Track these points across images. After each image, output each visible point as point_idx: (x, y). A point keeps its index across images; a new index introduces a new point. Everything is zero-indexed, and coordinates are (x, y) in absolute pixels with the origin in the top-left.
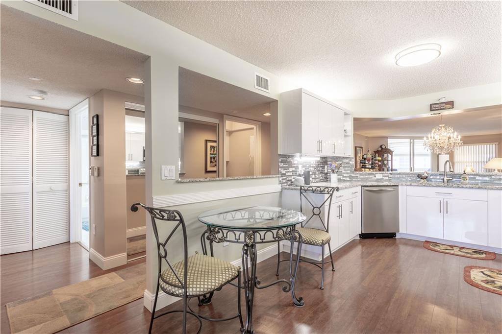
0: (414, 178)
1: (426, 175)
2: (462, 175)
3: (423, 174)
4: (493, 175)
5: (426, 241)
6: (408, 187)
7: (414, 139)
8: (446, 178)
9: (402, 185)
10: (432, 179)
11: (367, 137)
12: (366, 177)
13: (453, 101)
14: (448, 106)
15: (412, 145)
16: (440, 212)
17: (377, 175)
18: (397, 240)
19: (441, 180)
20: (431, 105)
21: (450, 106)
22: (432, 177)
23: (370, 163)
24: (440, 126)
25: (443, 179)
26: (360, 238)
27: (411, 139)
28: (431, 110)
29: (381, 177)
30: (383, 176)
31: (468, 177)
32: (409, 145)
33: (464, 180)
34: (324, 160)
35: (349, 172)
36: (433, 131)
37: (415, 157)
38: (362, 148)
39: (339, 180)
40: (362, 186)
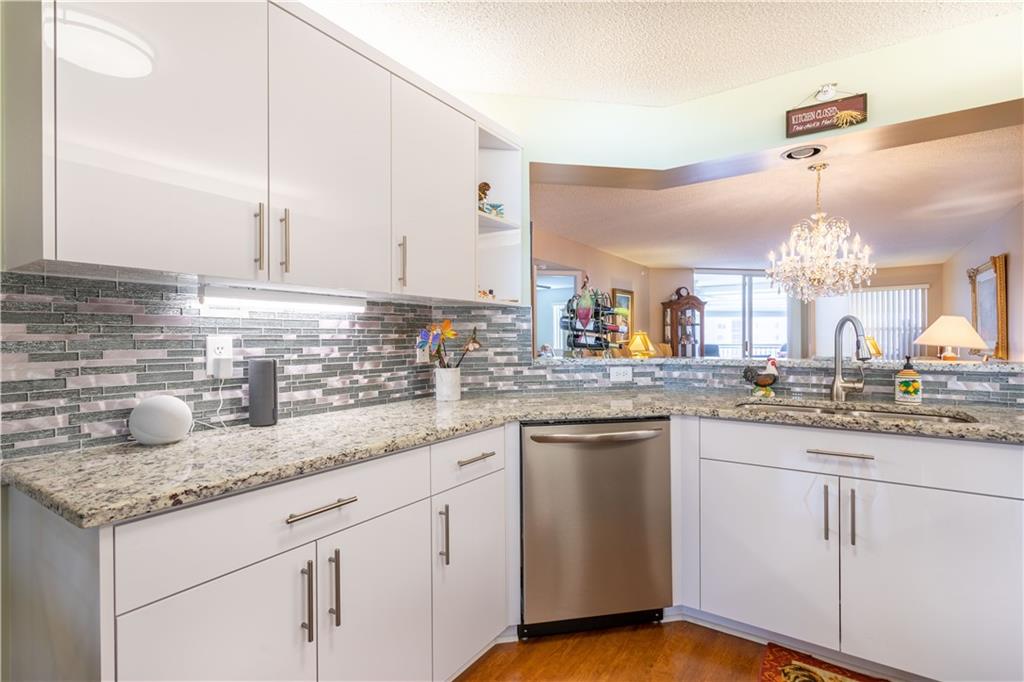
0: (734, 382)
1: (771, 370)
2: (898, 371)
3: (764, 368)
4: (1015, 375)
5: (771, 646)
6: (707, 425)
7: (751, 276)
8: (840, 383)
9: (683, 415)
10: (793, 384)
11: (646, 268)
12: (578, 376)
13: (864, 96)
14: (846, 114)
15: (747, 290)
16: (827, 538)
17: (613, 371)
18: (666, 630)
19: (824, 391)
20: (788, 112)
21: (854, 113)
22: (791, 379)
23: (591, 326)
24: (814, 217)
25: (830, 387)
26: (520, 637)
27: (744, 276)
28: (791, 133)
29: (629, 378)
30: (635, 375)
31: (919, 379)
32: (741, 291)
33: (907, 392)
34: (411, 315)
35: (516, 358)
36: (795, 233)
37: (754, 319)
38: (631, 293)
39: (471, 393)
40: (524, 424)
